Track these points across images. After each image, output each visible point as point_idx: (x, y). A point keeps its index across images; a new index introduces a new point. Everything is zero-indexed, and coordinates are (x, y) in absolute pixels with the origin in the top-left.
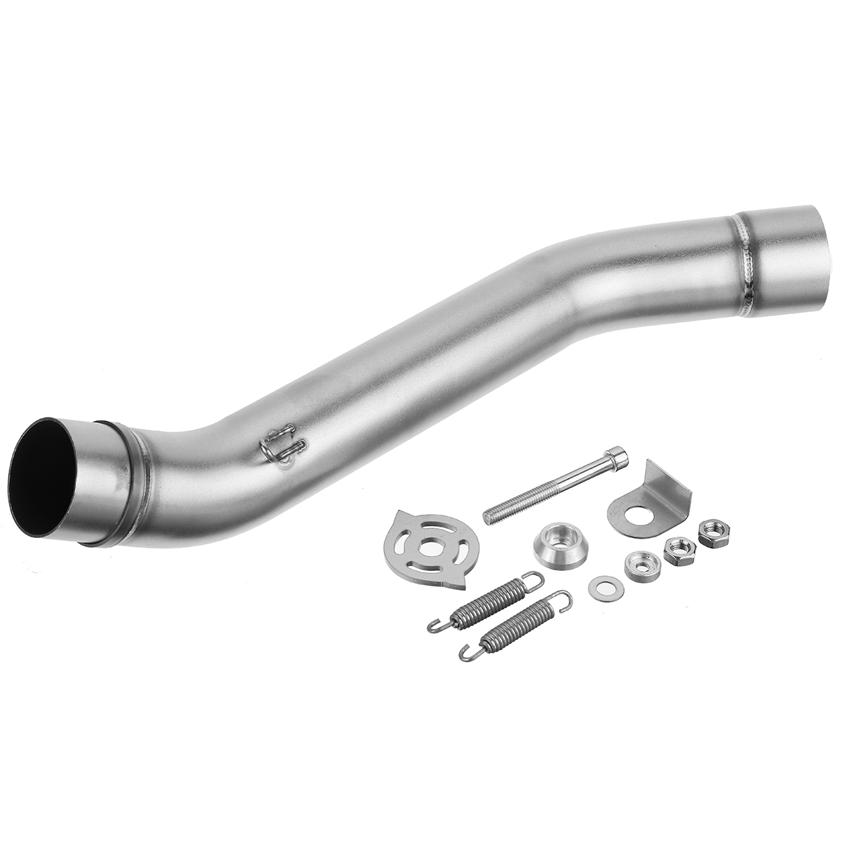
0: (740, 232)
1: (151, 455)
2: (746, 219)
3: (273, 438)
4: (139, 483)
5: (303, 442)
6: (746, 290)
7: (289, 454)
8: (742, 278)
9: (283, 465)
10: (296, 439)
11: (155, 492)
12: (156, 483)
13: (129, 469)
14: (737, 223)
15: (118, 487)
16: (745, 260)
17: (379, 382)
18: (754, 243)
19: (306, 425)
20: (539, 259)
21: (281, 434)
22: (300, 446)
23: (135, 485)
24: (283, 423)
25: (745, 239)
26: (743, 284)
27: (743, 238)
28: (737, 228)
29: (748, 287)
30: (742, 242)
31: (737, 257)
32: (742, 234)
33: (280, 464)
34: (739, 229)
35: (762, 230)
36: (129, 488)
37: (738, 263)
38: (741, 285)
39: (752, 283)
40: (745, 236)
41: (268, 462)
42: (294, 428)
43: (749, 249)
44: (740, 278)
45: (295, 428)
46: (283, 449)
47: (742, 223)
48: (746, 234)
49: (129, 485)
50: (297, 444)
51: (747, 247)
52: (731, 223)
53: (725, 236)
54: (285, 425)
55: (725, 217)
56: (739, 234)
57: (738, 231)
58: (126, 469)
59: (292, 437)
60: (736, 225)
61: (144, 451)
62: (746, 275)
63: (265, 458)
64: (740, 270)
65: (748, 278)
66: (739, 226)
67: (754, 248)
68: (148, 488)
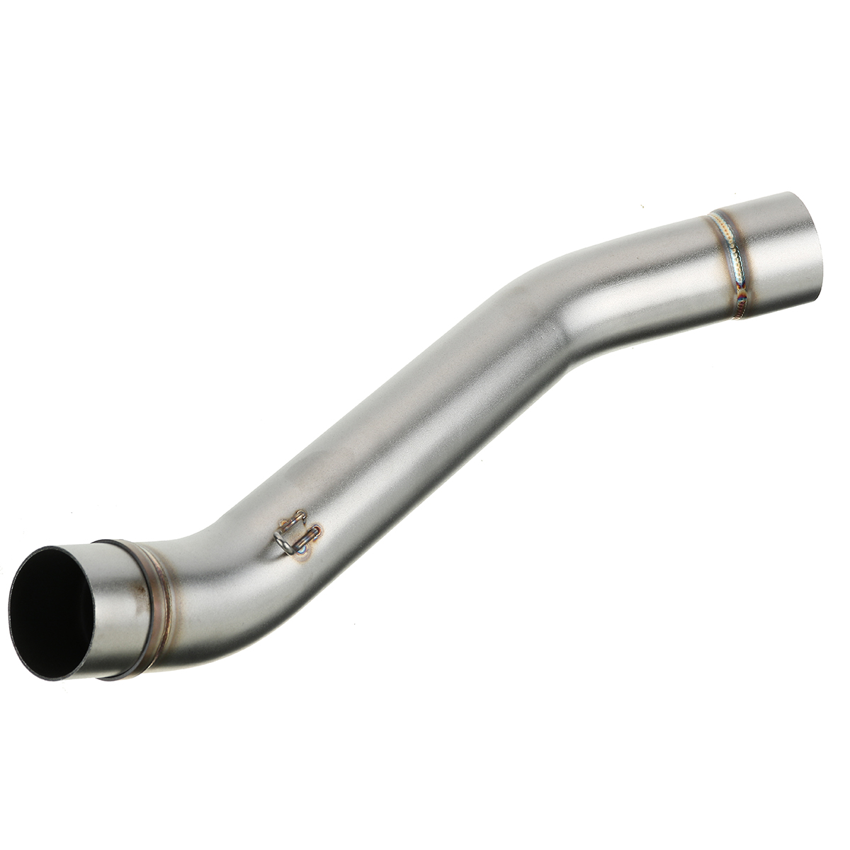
0: (723, 230)
1: (165, 570)
2: (726, 216)
3: (285, 528)
4: (159, 602)
5: (316, 528)
6: (739, 291)
7: (305, 544)
8: (733, 279)
9: (300, 556)
10: (309, 526)
11: (176, 609)
12: (176, 599)
13: (146, 589)
14: (717, 222)
15: (139, 611)
16: (733, 260)
17: (383, 450)
18: (741, 241)
19: (316, 509)
20: (518, 291)
21: (293, 522)
22: (314, 532)
23: (155, 605)
24: (292, 511)
25: (729, 238)
26: (734, 286)
27: (727, 237)
28: (718, 227)
29: (740, 288)
30: (727, 241)
31: (725, 258)
32: (725, 233)
33: (297, 556)
34: (721, 228)
35: (746, 226)
36: (149, 609)
37: (727, 264)
38: (733, 286)
39: (744, 283)
40: (729, 235)
41: (285, 555)
42: (303, 515)
43: (735, 247)
44: (731, 281)
45: (306, 515)
46: (297, 539)
47: (722, 221)
48: (730, 232)
49: (149, 606)
50: (310, 531)
51: (733, 246)
52: (710, 222)
53: (708, 238)
54: (294, 512)
55: (702, 217)
56: (722, 233)
57: (720, 230)
58: (143, 590)
59: (304, 524)
60: (716, 224)
61: (158, 566)
62: (737, 275)
63: (282, 551)
64: (729, 270)
65: (739, 279)
66: (719, 224)
67: (741, 245)
68: (168, 607)
